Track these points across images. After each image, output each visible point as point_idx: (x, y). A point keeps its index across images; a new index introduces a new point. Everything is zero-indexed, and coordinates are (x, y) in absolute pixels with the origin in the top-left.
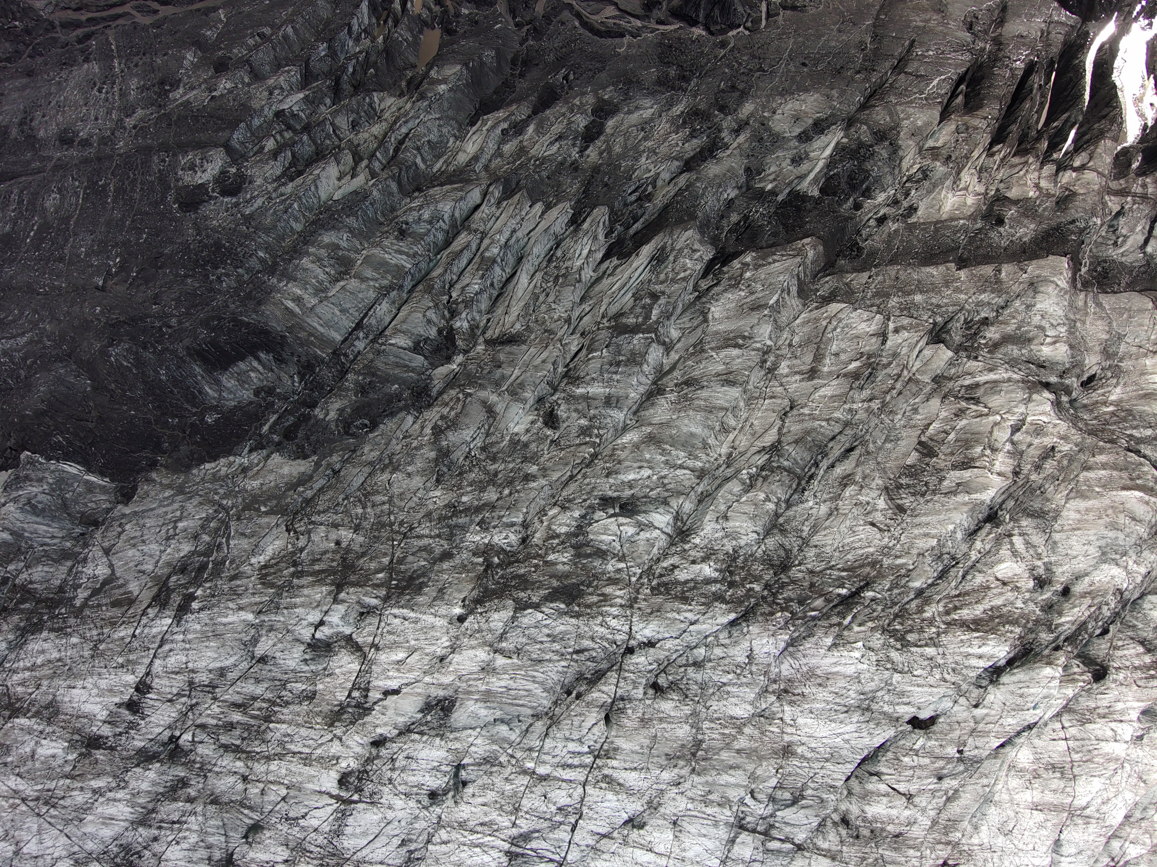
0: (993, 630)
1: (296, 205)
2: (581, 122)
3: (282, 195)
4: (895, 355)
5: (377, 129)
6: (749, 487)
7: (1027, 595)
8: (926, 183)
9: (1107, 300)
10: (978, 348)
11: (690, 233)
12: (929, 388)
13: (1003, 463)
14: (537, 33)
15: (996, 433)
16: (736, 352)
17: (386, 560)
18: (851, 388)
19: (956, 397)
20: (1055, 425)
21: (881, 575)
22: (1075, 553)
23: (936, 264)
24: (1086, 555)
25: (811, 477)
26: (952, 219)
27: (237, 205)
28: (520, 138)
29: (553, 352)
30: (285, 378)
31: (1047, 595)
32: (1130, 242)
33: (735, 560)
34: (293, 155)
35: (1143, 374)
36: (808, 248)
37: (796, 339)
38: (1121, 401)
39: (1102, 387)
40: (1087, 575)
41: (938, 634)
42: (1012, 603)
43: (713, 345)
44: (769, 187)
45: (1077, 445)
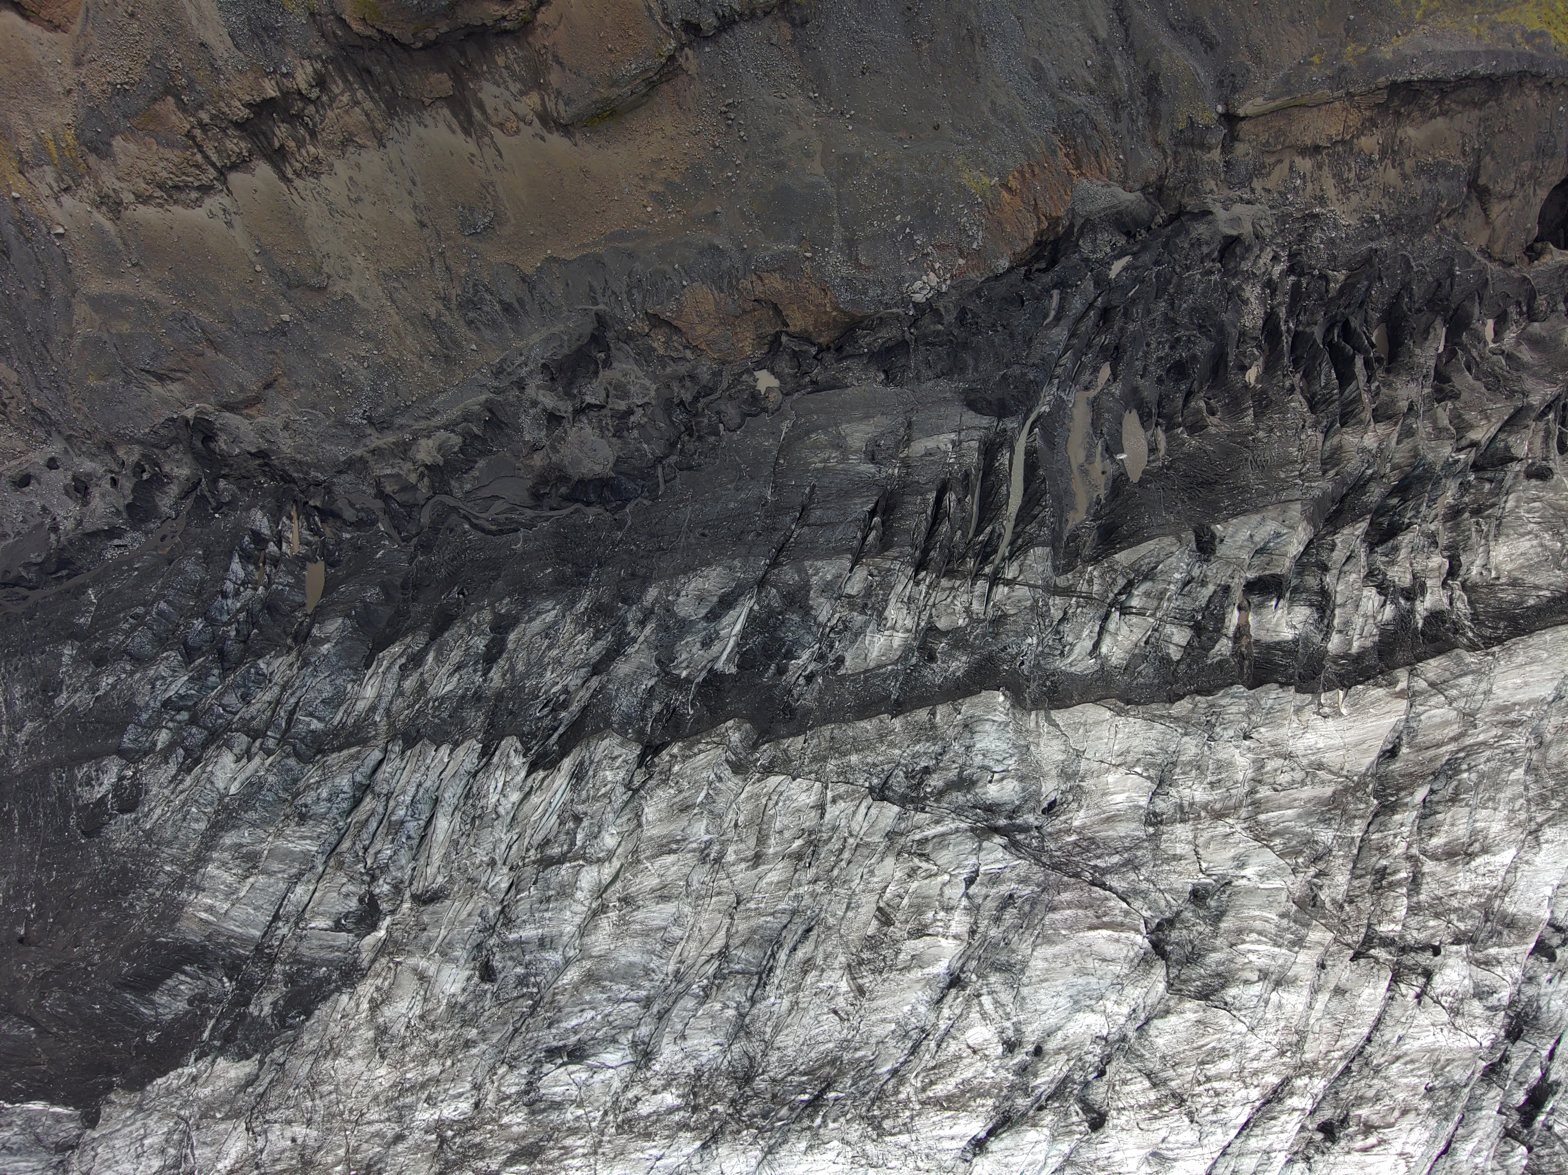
0: (964, 1107)
1: (194, 810)
2: (480, 643)
3: (181, 792)
4: (835, 829)
5: (268, 697)
6: (706, 996)
7: (997, 1063)
8: (848, 634)
9: (1059, 716)
10: (925, 798)
11: (607, 741)
12: (882, 846)
13: (959, 922)
14: (426, 547)
15: (948, 892)
16: (672, 858)
17: (342, 1152)
18: (796, 871)
19: (910, 853)
20: (1014, 867)
21: (842, 1073)
22: (1044, 1008)
23: (869, 717)
24: (1056, 1008)
25: (771, 970)
26: (879, 667)
27: (136, 821)
28: (420, 670)
29: (480, 900)
30: (214, 982)
31: (1020, 1057)
32: (1077, 650)
33: (699, 1077)
34: (186, 749)
35: (1104, 795)
36: (730, 733)
37: (741, 819)
38: (1083, 827)
39: (1064, 812)
40: (1059, 1029)
41: (912, 1118)
42: (982, 1074)
43: (648, 853)
44: (684, 674)
45: (1038, 885)
